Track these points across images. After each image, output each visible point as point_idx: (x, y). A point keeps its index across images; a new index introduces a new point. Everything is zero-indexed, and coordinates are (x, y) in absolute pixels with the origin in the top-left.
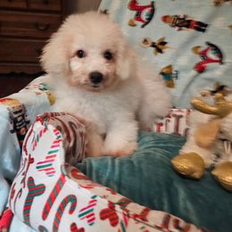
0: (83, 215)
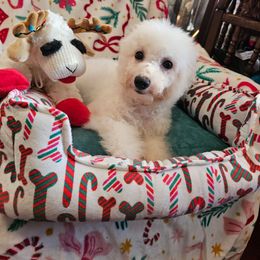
0: (108, 186)
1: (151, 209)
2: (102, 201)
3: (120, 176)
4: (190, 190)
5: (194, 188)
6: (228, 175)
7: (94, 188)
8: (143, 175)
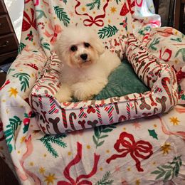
0: (81, 116)
1: (101, 122)
2: (79, 122)
3: (85, 111)
4: (118, 113)
5: (120, 112)
6: (138, 107)
7: (75, 118)
8: (96, 109)
